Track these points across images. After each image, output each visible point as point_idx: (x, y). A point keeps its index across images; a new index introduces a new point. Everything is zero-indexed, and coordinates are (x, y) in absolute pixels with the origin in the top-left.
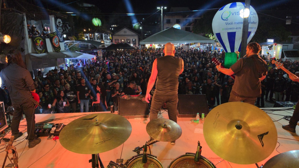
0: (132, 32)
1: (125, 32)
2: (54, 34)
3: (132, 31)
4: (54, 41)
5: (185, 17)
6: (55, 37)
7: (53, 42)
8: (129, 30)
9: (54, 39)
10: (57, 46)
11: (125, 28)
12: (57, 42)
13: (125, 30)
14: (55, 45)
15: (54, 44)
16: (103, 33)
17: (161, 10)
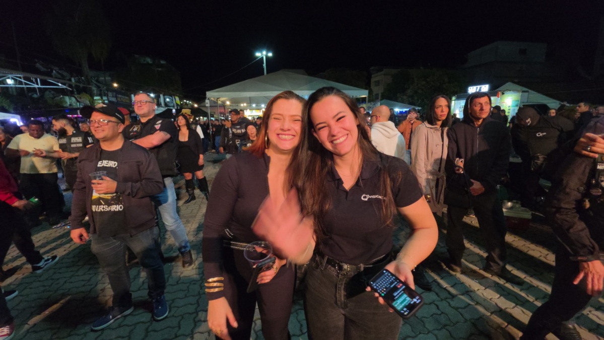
16: (161, 93)
17: (262, 58)
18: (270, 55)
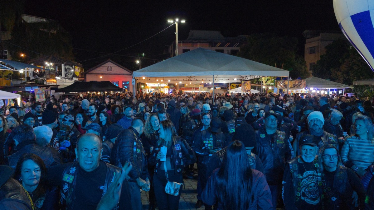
0: (122, 69)
1: (109, 69)
3: (121, 66)
5: (215, 46)
8: (116, 65)
11: (110, 61)
13: (109, 64)
16: (63, 63)
17: (175, 25)
18: (183, 21)
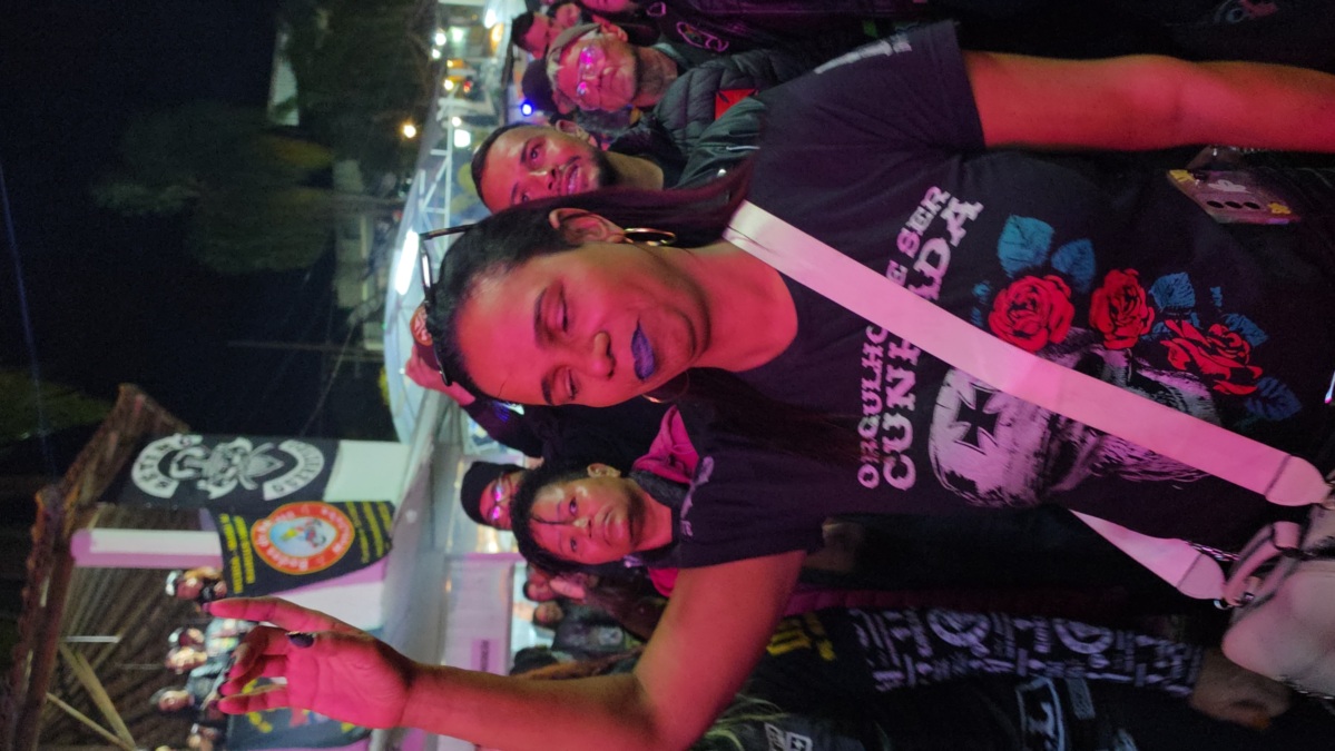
2: (240, 551)
4: (293, 563)
6: (265, 549)
7: (304, 567)
9: (276, 557)
10: (347, 540)
12: (311, 535)
14: (329, 553)
15: (323, 565)
